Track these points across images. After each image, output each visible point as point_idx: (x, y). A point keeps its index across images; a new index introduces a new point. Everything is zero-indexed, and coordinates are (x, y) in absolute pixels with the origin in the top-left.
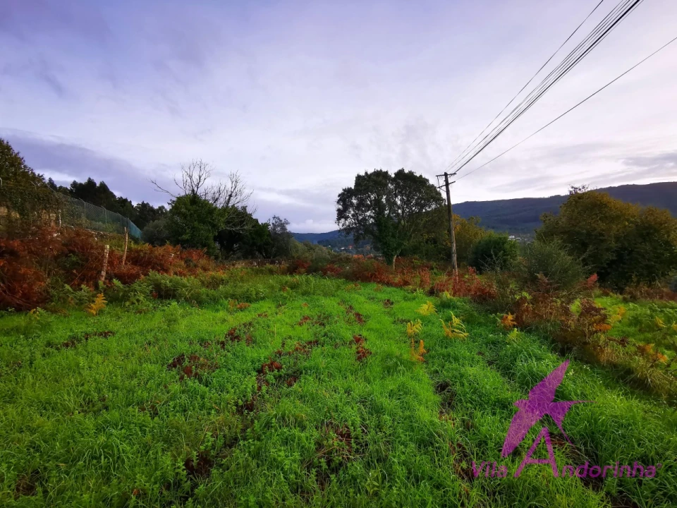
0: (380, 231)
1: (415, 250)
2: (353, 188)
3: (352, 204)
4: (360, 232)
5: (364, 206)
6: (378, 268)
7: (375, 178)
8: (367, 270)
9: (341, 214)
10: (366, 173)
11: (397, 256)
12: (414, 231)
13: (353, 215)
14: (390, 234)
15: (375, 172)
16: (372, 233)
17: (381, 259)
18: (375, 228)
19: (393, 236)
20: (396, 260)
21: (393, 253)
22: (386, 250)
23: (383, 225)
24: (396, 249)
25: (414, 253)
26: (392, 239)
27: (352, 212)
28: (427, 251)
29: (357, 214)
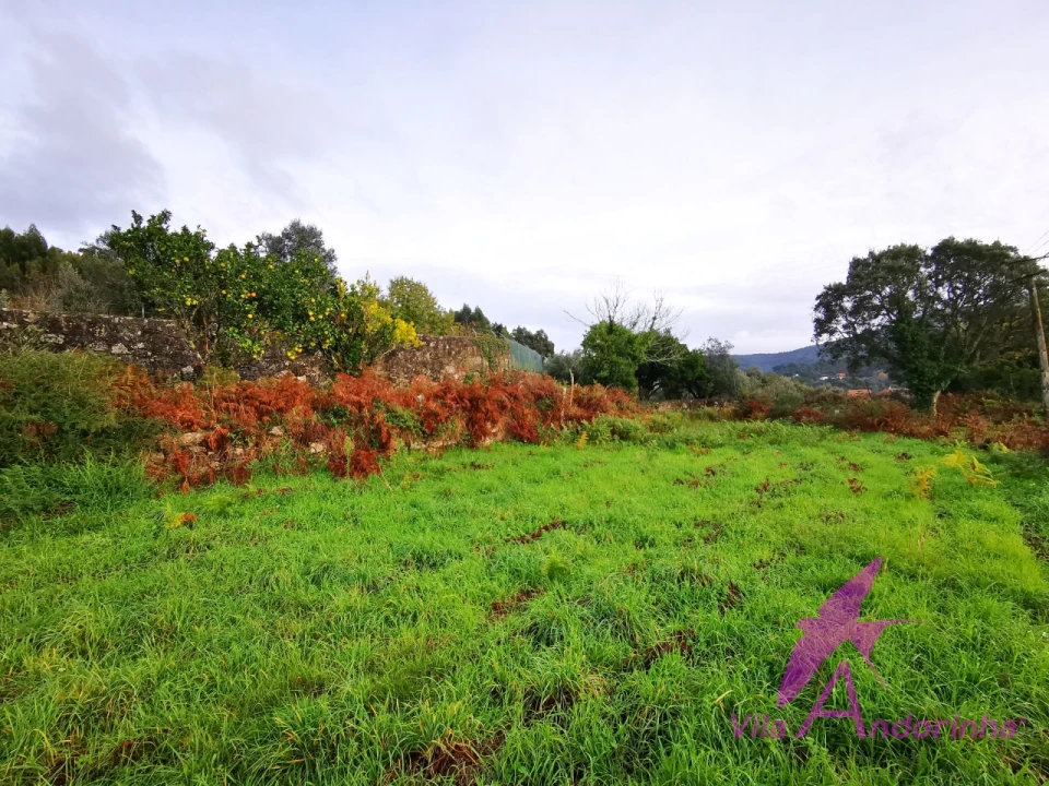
0: (903, 349)
1: (989, 379)
2: (844, 283)
3: (843, 310)
4: (860, 353)
5: (867, 309)
6: (891, 413)
7: (889, 262)
8: (871, 415)
9: (821, 327)
10: (871, 254)
11: (944, 393)
12: (982, 345)
13: (845, 327)
14: (926, 354)
15: (889, 250)
16: (885, 354)
17: (908, 396)
18: (892, 345)
19: (933, 357)
20: (940, 398)
21: (933, 387)
22: (916, 382)
23: (910, 339)
24: (939, 380)
25: (988, 386)
26: (929, 363)
27: (844, 322)
28: (1021, 380)
29: (853, 324)
